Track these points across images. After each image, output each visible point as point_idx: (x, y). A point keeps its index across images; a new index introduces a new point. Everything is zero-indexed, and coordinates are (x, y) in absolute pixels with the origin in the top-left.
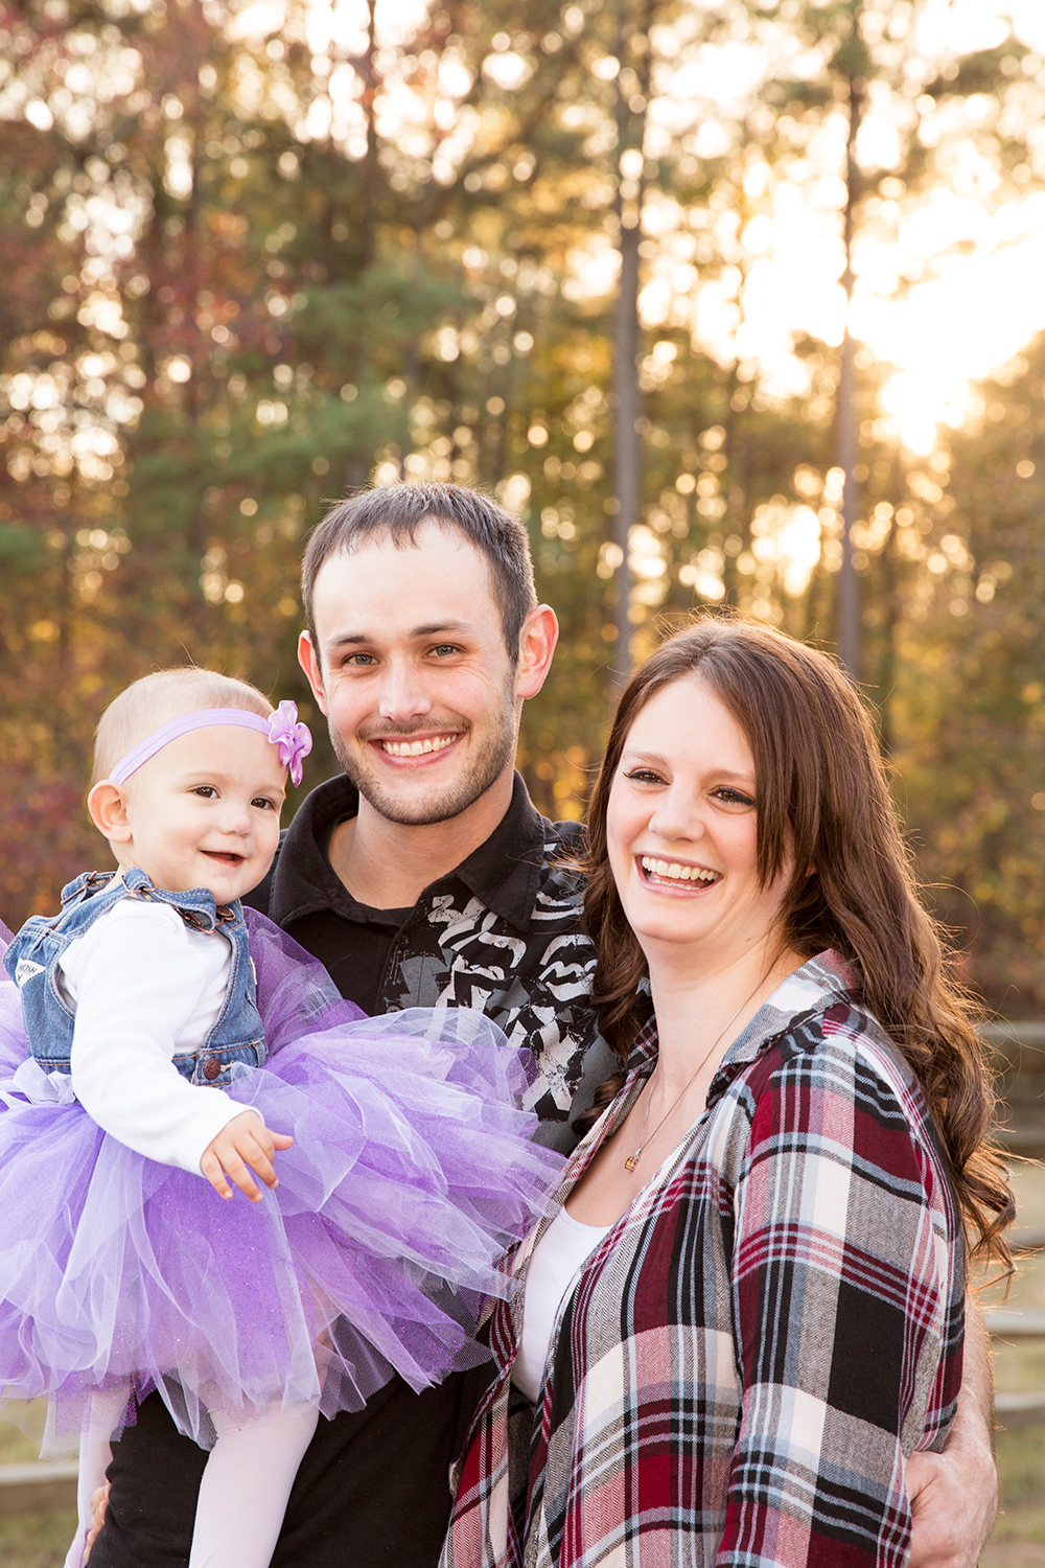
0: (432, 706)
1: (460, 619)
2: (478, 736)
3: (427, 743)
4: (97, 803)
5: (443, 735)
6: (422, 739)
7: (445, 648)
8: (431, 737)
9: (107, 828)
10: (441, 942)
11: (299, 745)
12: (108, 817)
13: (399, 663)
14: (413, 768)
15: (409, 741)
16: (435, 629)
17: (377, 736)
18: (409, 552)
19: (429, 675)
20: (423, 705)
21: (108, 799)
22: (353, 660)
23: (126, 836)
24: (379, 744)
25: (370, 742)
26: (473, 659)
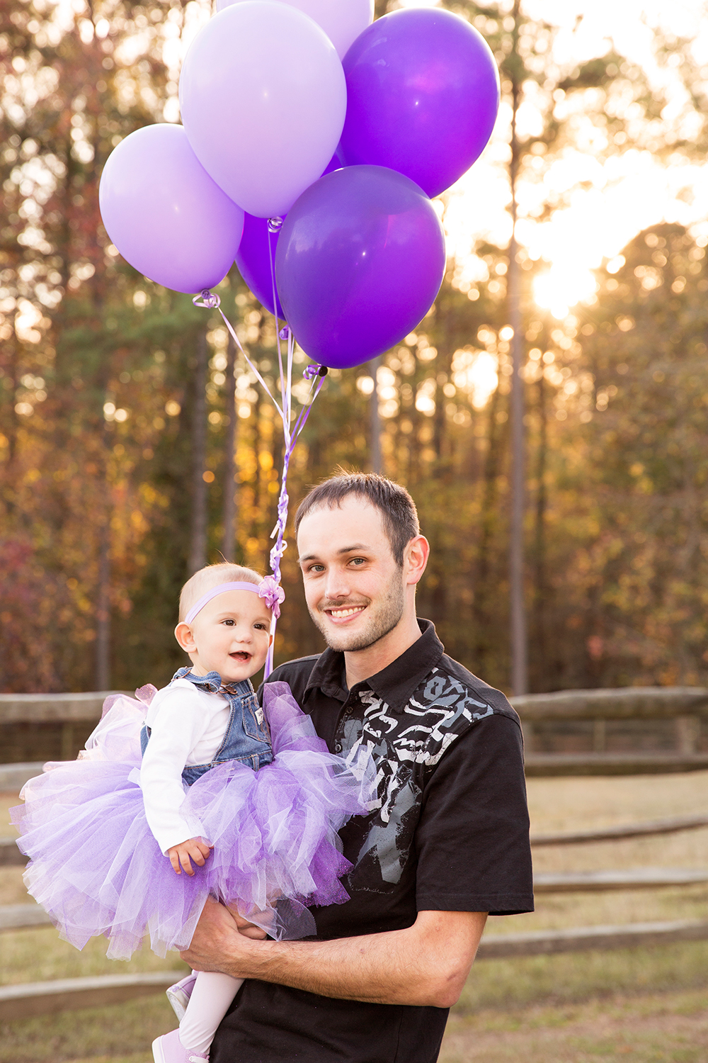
0: (351, 592)
1: (363, 543)
2: (375, 607)
3: (351, 611)
4: (179, 634)
5: (358, 607)
6: (348, 609)
7: (360, 560)
8: (353, 608)
9: (185, 646)
10: (365, 715)
11: (275, 598)
12: (186, 641)
13: (333, 569)
14: (345, 624)
15: (342, 610)
16: (349, 550)
17: (326, 608)
18: (336, 511)
19: (349, 575)
20: (345, 591)
21: (184, 631)
22: (314, 569)
23: (194, 649)
24: (329, 612)
25: (326, 611)
26: (372, 565)
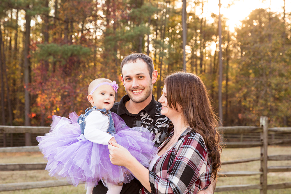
0: (139, 85)
1: (143, 73)
2: (146, 89)
3: (139, 91)
5: (141, 90)
6: (138, 90)
7: (141, 77)
8: (139, 90)
10: (141, 119)
11: (116, 87)
13: (134, 79)
14: (137, 94)
15: (137, 90)
16: (139, 74)
17: (132, 90)
18: (135, 63)
19: (139, 81)
20: (138, 85)
22: (128, 79)
23: (93, 102)
24: (132, 91)
25: (131, 91)
26: (145, 78)
